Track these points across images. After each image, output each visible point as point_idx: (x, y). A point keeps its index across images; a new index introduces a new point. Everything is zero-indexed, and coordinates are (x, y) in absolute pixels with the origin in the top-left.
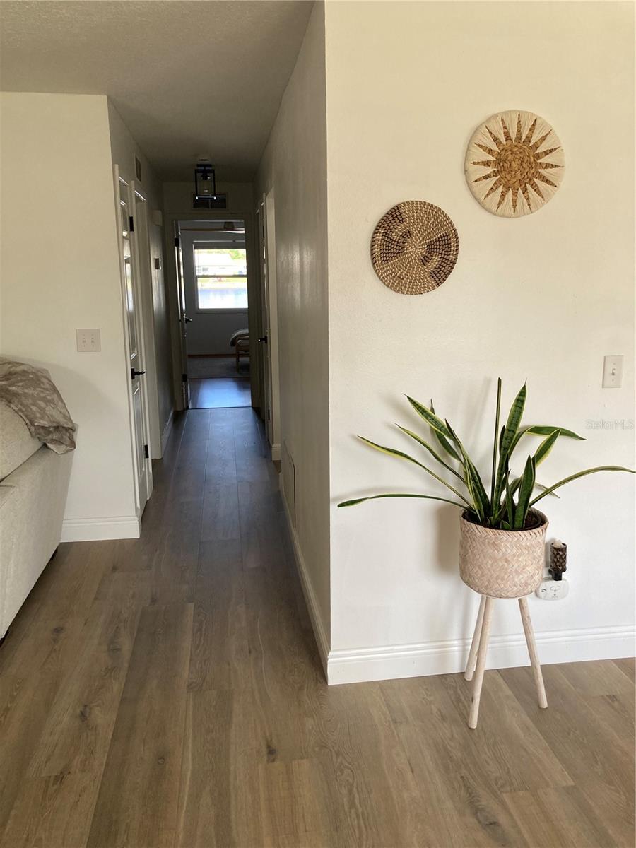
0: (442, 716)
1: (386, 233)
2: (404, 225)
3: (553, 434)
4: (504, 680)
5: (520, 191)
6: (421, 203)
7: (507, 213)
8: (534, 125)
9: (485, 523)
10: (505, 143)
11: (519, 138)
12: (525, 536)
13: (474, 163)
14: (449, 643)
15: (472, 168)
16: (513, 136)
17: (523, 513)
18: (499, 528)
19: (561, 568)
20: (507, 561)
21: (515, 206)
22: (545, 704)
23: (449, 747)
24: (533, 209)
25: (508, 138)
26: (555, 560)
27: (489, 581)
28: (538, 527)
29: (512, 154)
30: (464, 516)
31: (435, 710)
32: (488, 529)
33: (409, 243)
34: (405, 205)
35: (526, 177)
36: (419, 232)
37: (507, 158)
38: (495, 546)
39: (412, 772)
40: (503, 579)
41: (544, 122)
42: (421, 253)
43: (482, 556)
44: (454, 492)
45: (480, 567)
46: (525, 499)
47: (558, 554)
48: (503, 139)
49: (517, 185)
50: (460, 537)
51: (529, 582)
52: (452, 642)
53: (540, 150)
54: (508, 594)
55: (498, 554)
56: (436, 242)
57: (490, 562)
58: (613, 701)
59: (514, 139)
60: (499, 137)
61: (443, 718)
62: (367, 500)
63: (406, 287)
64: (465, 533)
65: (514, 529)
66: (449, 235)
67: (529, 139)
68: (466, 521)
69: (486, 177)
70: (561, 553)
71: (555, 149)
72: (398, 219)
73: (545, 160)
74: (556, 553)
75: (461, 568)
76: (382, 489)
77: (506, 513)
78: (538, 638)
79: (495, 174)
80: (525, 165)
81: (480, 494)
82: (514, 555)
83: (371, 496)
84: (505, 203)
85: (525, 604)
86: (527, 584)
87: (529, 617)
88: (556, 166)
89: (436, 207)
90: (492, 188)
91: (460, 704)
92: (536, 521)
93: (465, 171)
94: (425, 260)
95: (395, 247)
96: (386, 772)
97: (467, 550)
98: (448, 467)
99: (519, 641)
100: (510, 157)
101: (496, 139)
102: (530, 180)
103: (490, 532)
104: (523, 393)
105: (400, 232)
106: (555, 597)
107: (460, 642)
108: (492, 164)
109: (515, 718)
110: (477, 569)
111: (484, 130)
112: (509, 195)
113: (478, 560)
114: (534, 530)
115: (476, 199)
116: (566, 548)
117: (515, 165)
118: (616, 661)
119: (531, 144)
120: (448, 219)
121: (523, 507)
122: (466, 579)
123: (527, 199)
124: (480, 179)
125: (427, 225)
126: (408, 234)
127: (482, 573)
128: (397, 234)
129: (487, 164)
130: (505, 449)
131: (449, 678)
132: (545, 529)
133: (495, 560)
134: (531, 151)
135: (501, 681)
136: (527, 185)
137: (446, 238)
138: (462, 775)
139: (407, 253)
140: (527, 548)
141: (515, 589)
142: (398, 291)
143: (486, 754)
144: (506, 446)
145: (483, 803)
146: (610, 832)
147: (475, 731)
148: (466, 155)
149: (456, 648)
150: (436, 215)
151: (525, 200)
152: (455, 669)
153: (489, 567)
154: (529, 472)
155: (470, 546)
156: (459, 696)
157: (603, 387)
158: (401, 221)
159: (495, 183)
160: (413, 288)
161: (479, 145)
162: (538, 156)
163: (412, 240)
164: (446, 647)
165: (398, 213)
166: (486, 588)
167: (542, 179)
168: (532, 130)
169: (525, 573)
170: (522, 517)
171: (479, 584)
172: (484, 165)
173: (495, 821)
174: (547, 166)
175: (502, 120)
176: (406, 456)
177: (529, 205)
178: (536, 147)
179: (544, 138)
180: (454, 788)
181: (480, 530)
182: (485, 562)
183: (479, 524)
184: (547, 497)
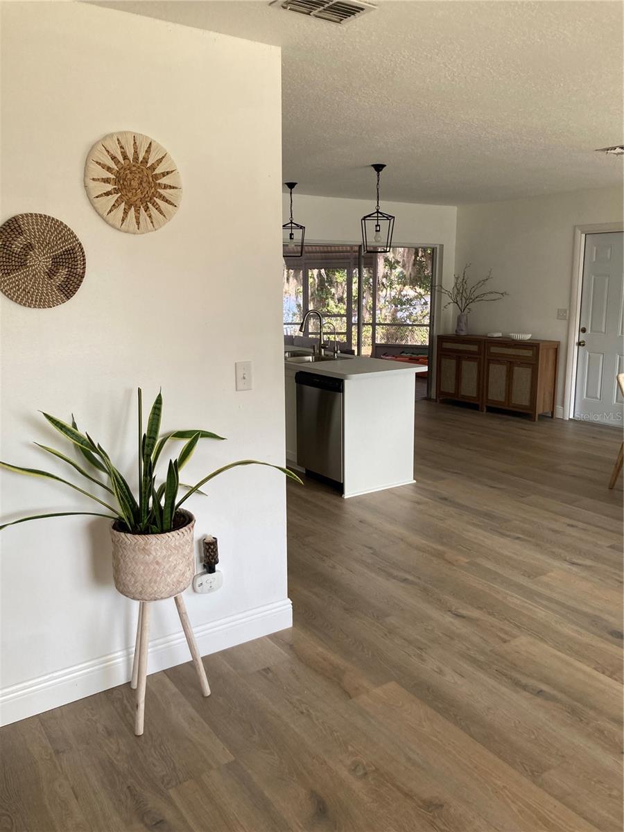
0: (108, 732)
1: (5, 245)
2: (24, 238)
3: (193, 437)
4: (170, 678)
5: (142, 209)
6: (41, 216)
7: (131, 229)
8: (149, 147)
9: (135, 531)
10: (123, 162)
11: (136, 158)
12: (173, 536)
13: (93, 179)
14: (113, 656)
15: (92, 184)
16: (131, 156)
17: (169, 515)
18: (148, 533)
19: (213, 561)
20: (158, 563)
21: (138, 223)
22: (208, 691)
23: (115, 761)
24: (156, 227)
25: (125, 157)
26: (208, 554)
27: (143, 586)
28: (185, 526)
29: (131, 173)
30: (114, 527)
31: (101, 728)
32: (137, 536)
33: (31, 255)
34: (23, 217)
35: (147, 195)
36: (42, 245)
37: (126, 176)
38: (145, 551)
39: (77, 798)
40: (155, 582)
41: (158, 146)
42: (46, 266)
43: (134, 563)
44: (104, 504)
45: (132, 574)
46: (170, 501)
47: (210, 548)
48: (120, 158)
49: (138, 203)
50: (112, 549)
51: (180, 580)
52: (116, 655)
53: (157, 171)
54: (163, 595)
55: (149, 558)
56: (61, 255)
57: (142, 568)
58: (268, 673)
59: (131, 160)
60: (117, 155)
61: (109, 734)
62: (8, 526)
63: (32, 300)
64: (117, 544)
65: (163, 531)
66: (74, 249)
67: (145, 160)
68: (115, 532)
69: (108, 194)
70: (212, 547)
71: (172, 172)
72: (17, 231)
73: (163, 181)
74: (208, 547)
75: (115, 578)
76: (25, 512)
77: (155, 518)
78: (196, 632)
79: (116, 191)
80: (144, 185)
81: (129, 502)
82: (165, 557)
83: (12, 522)
84: (128, 220)
85: (180, 602)
86: (179, 582)
87: (185, 613)
88: (174, 188)
89: (57, 221)
90: (114, 205)
91: (127, 715)
92: (184, 520)
93: (86, 187)
94: (51, 274)
95: (17, 259)
96: (48, 807)
97: (119, 560)
98: (94, 481)
99: (179, 638)
100: (129, 176)
101: (113, 158)
102: (151, 199)
103: (140, 539)
104: (159, 401)
105: (21, 244)
106: (211, 589)
107: (125, 652)
108: (112, 182)
109: (181, 714)
110: (130, 576)
111: (100, 147)
112: (132, 212)
113: (130, 568)
114: (181, 530)
115: (99, 214)
116: (216, 541)
117: (135, 184)
118: (270, 636)
119: (148, 165)
120: (72, 233)
121: (170, 509)
122: (121, 588)
123: (150, 217)
124: (101, 195)
125: (50, 238)
126: (29, 247)
127: (135, 579)
128: (17, 246)
129: (107, 181)
130: (147, 456)
131: (115, 692)
132: (192, 527)
133: (147, 564)
134: (149, 172)
135: (167, 680)
136: (148, 203)
137: (71, 252)
138: (129, 785)
139: (31, 266)
140: (176, 548)
141: (169, 588)
142: (25, 305)
143: (152, 756)
144: (148, 453)
145: (149, 806)
146: (266, 794)
147: (143, 738)
148: (85, 171)
149: (121, 659)
150: (59, 229)
151: (148, 218)
152: (121, 680)
153: (141, 572)
154: (172, 476)
155: (121, 556)
156: (126, 706)
157: (236, 390)
158: (21, 233)
159: (117, 200)
160: (40, 301)
161: (97, 162)
162: (156, 177)
163: (35, 253)
164: (108, 662)
165: (16, 225)
166: (141, 593)
167: (161, 198)
168: (148, 151)
169: (177, 572)
170: (169, 519)
171: (133, 591)
172: (105, 182)
173: (161, 819)
174: (166, 187)
175: (118, 140)
176: (48, 475)
177: (152, 222)
178: (153, 168)
179: (160, 161)
180: (120, 800)
181: (129, 538)
182: (137, 568)
183: (129, 532)
184: (193, 495)
